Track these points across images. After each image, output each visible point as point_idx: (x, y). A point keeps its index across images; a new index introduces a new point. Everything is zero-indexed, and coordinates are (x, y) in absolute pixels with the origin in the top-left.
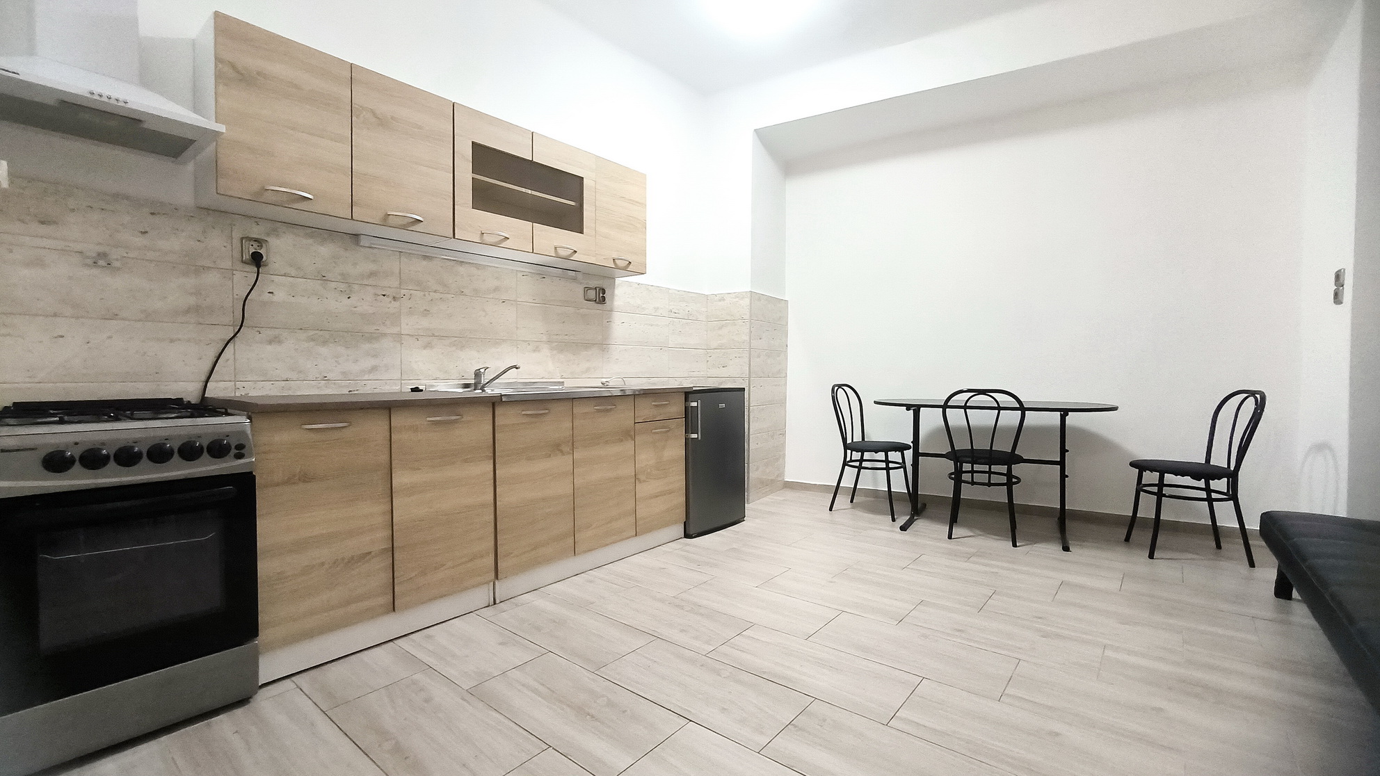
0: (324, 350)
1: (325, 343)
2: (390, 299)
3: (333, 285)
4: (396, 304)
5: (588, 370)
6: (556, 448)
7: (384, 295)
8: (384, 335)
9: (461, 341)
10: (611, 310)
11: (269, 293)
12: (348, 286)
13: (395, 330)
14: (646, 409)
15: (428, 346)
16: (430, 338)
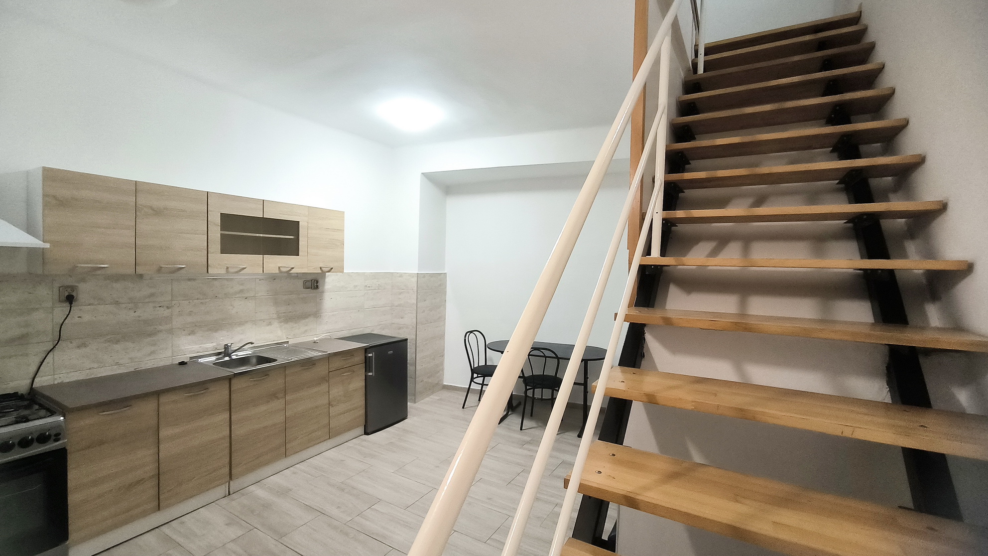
0: (117, 347)
1: (117, 342)
2: (165, 308)
3: (124, 306)
4: (169, 310)
5: (306, 331)
6: (274, 396)
7: (160, 307)
8: (160, 331)
9: (215, 326)
10: (323, 292)
11: (79, 317)
12: (135, 304)
13: (168, 327)
14: (337, 363)
15: (192, 333)
16: (192, 329)
